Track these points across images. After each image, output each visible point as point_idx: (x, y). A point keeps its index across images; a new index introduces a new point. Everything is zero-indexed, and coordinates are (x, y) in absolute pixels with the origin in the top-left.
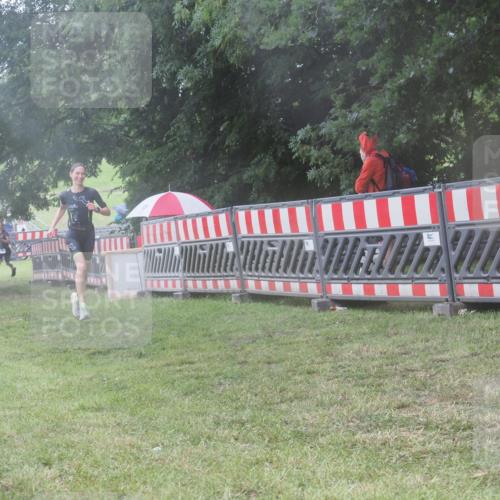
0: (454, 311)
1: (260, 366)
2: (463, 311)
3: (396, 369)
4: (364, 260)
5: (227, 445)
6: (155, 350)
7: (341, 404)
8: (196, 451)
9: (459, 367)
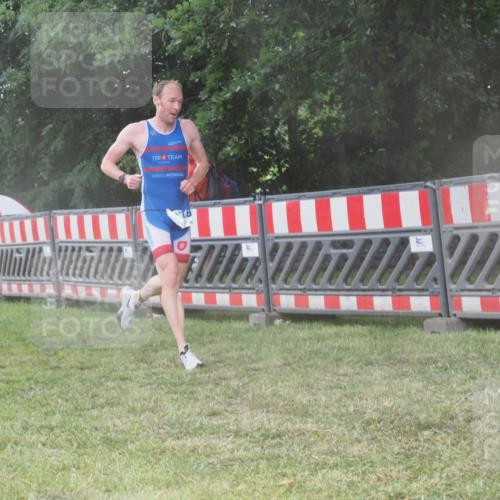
0: (270, 321)
1: (73, 371)
2: (278, 322)
3: (209, 377)
5: (33, 451)
7: (152, 410)
9: (271, 376)
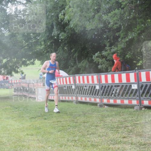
0: (141, 109)
2: (143, 109)
3: (122, 126)
4: (114, 92)
6: (50, 117)
7: (106, 136)
8: (61, 149)
9: (142, 126)
